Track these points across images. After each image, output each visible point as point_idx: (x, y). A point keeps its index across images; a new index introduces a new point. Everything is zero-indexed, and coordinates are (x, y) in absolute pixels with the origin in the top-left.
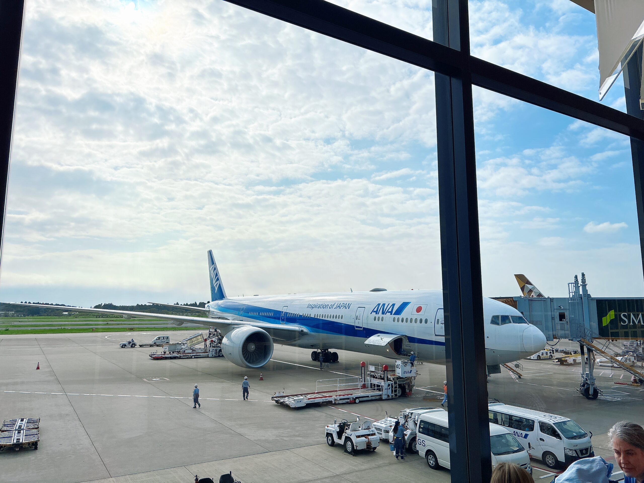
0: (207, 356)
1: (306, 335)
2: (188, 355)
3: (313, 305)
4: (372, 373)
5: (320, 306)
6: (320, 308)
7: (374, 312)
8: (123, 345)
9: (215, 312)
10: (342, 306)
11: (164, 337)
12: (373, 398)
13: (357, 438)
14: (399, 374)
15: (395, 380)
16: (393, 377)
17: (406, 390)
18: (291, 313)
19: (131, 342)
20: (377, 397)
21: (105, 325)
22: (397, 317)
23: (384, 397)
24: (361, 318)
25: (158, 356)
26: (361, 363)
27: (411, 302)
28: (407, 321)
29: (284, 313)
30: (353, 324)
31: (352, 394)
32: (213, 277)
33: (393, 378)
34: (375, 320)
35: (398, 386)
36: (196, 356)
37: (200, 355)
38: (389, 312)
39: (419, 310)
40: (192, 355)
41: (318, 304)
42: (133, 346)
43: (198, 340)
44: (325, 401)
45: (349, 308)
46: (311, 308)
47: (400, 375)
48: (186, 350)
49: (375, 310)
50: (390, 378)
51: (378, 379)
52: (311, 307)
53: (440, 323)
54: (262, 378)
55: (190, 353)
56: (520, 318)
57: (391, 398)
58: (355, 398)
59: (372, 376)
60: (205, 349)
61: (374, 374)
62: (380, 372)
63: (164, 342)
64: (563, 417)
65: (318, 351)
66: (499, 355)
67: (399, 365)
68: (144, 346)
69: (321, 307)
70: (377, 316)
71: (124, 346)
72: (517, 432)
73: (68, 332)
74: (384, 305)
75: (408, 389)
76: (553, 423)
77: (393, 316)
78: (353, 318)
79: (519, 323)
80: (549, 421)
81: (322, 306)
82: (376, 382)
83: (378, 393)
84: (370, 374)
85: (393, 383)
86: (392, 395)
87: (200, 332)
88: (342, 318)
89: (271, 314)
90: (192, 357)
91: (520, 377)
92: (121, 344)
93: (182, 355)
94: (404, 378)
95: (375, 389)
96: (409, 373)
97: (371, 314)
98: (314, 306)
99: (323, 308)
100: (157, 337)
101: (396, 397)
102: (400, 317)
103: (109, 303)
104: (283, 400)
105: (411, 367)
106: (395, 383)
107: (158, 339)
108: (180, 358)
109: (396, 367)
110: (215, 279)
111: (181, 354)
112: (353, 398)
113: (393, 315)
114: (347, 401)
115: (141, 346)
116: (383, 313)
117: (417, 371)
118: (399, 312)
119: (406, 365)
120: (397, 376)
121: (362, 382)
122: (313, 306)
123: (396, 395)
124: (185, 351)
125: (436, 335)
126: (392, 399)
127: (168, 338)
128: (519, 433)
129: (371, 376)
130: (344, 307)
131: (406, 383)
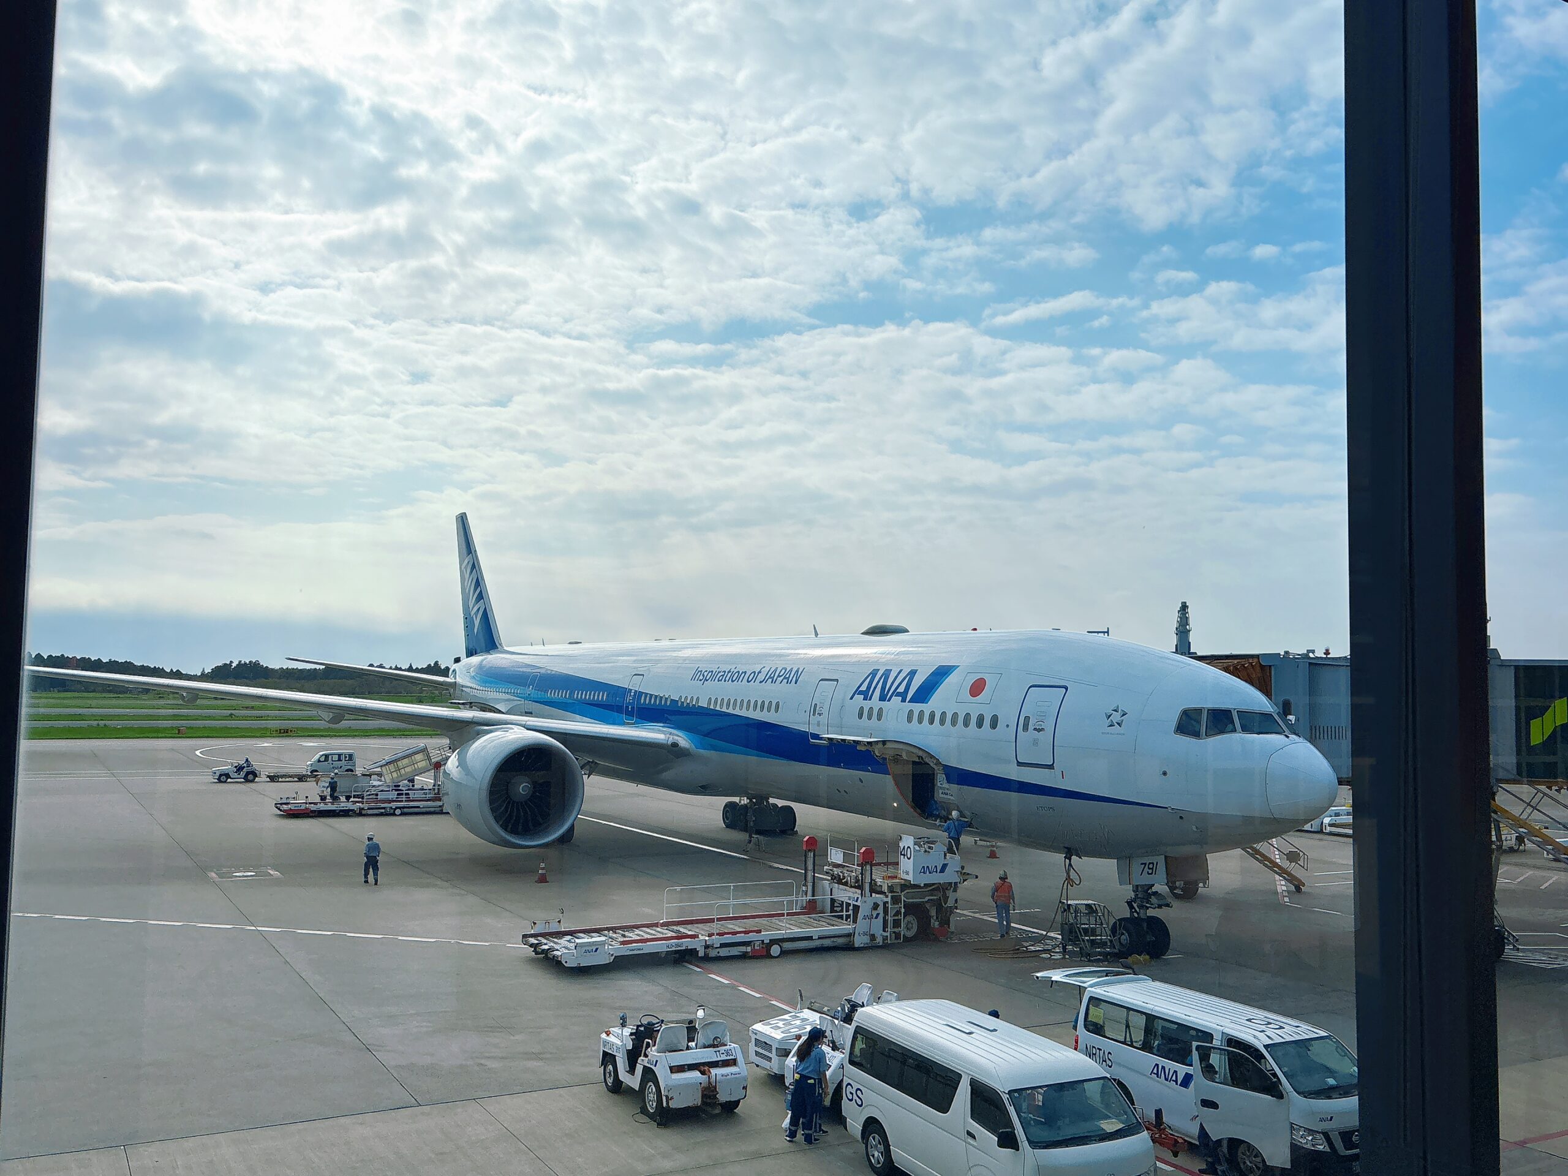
0: (439, 809)
1: (686, 756)
2: (383, 805)
3: (706, 671)
4: (835, 869)
5: (723, 675)
6: (725, 681)
7: (861, 693)
8: (221, 775)
9: (467, 687)
10: (779, 676)
11: (339, 755)
12: (827, 943)
13: (671, 1072)
14: (907, 873)
15: (894, 892)
16: (890, 882)
17: (932, 921)
18: (650, 694)
19: (244, 767)
20: (840, 941)
21: (225, 718)
22: (917, 707)
23: (858, 941)
24: (825, 711)
25: (296, 808)
26: (805, 839)
27: (959, 666)
28: (942, 722)
29: (632, 694)
30: (804, 728)
31: (759, 931)
32: (469, 591)
33: (888, 886)
34: (860, 716)
35: (903, 910)
36: (405, 810)
37: (418, 807)
38: (898, 695)
39: (977, 688)
40: (394, 805)
41: (719, 670)
42: (250, 777)
43: (414, 764)
44: (674, 949)
45: (796, 683)
46: (701, 680)
47: (910, 877)
48: (382, 791)
49: (864, 688)
50: (880, 885)
51: (851, 887)
52: (701, 677)
53: (1031, 727)
54: (542, 874)
55: (390, 801)
56: (1267, 716)
57: (880, 944)
58: (768, 941)
59: (835, 877)
60: (436, 791)
61: (841, 872)
62: (856, 867)
63: (341, 767)
64: (1304, 1027)
65: (742, 802)
66: (1197, 828)
67: (909, 849)
68: (280, 780)
69: (727, 679)
70: (867, 705)
71: (223, 778)
72: (1163, 1068)
73: (114, 737)
74: (887, 673)
75: (937, 918)
76: (1264, 1046)
77: (908, 706)
78: (805, 711)
79: (1259, 733)
80: (1255, 1037)
81: (730, 674)
82: (845, 894)
83: (846, 927)
84: (832, 872)
85: (889, 899)
86: (883, 936)
87: (421, 742)
88: (777, 711)
89: (602, 697)
90: (394, 811)
91: (1298, 889)
92: (215, 773)
93: (366, 806)
94: (922, 885)
95: (843, 915)
96: (936, 872)
97: (851, 698)
98: (710, 673)
99: (733, 681)
100: (321, 753)
101: (896, 941)
102: (927, 708)
103: (250, 662)
104: (552, 944)
105: (945, 855)
106: (896, 900)
107: (323, 759)
108: (360, 814)
109: (901, 854)
110: (473, 596)
111: (363, 804)
112: (763, 941)
113: (909, 702)
114: (743, 949)
115: (273, 778)
116: (883, 698)
117: (963, 868)
118: (924, 693)
119: (930, 848)
120: (902, 879)
121: (806, 894)
122: (706, 674)
123: (897, 936)
124: (377, 795)
125: (1019, 764)
126: (885, 946)
127: (351, 756)
128: (1170, 1069)
129: (833, 877)
130: (785, 678)
131: (929, 900)
